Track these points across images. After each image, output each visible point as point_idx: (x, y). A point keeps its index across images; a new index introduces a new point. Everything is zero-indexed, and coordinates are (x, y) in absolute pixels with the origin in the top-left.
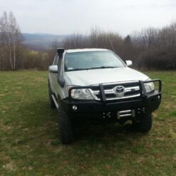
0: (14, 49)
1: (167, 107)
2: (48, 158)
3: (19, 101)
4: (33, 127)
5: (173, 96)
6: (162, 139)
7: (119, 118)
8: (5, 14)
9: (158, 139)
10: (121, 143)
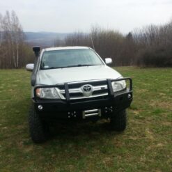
0: (17, 47)
1: (153, 105)
2: (15, 158)
3: (10, 98)
4: (13, 126)
5: (161, 94)
6: (135, 139)
7: (84, 118)
8: (8, 13)
9: (131, 138)
10: (93, 142)
